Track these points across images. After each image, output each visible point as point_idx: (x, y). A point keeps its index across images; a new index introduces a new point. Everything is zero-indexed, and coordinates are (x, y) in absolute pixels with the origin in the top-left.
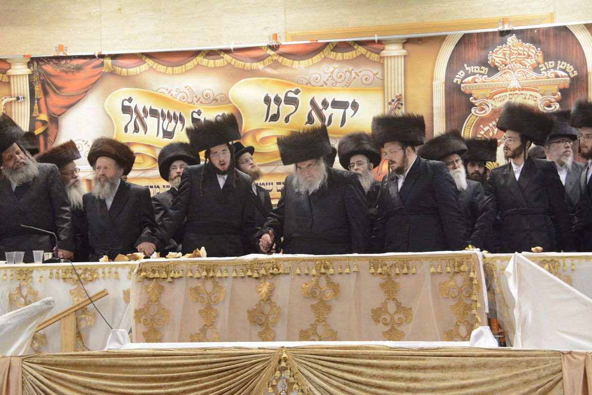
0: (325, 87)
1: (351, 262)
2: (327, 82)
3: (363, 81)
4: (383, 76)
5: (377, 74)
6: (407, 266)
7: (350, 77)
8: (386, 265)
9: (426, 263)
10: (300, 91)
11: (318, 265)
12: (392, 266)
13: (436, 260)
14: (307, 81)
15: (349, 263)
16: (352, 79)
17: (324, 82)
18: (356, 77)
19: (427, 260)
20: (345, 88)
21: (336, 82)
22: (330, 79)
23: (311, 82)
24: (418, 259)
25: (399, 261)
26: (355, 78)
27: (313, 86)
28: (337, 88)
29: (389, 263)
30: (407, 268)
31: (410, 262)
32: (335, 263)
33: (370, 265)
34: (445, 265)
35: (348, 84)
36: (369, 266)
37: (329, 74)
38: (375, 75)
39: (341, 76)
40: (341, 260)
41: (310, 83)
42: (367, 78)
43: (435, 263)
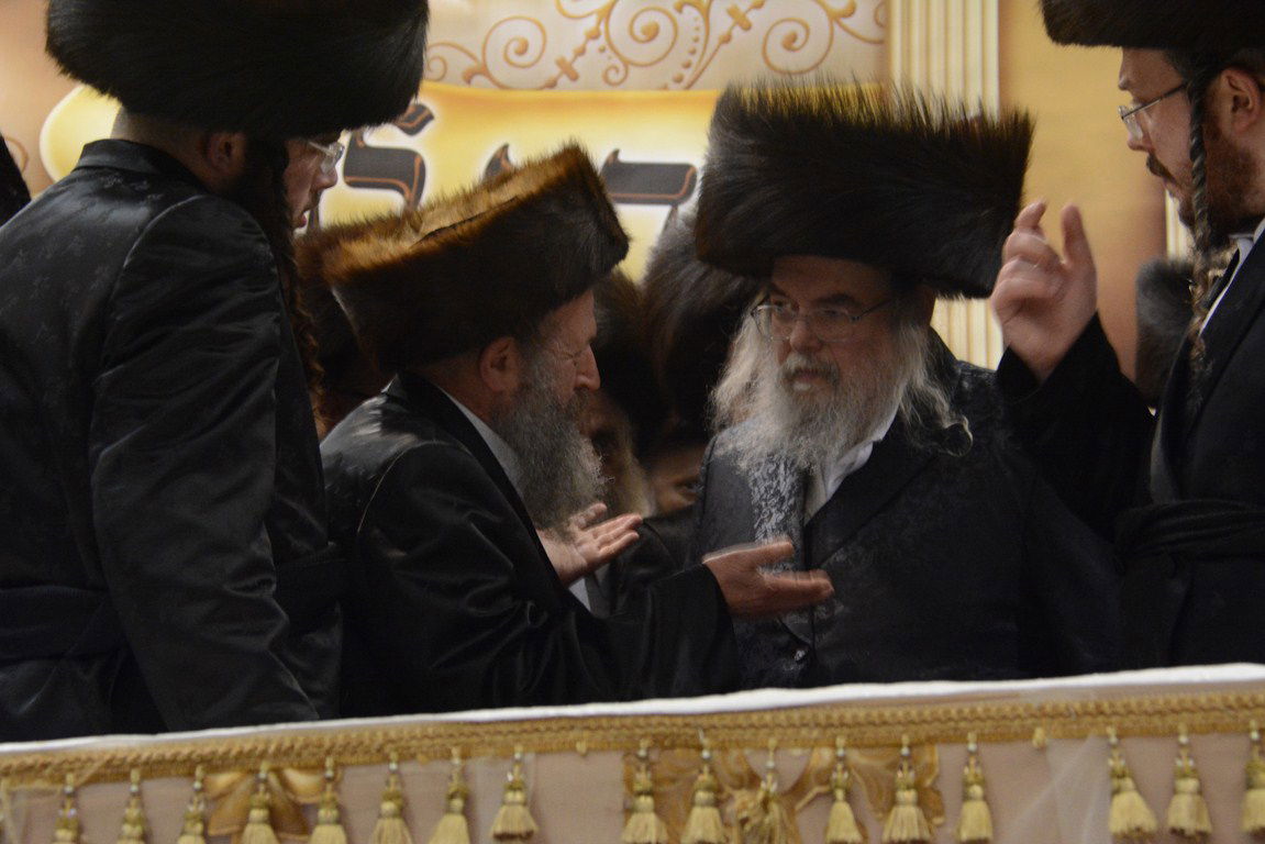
0: (566, 90)
1: (478, 766)
2: (579, 66)
3: (770, 53)
4: (884, 24)
5: (851, 12)
6: (917, 786)
7: (702, 34)
8: (752, 780)
9: (1072, 762)
10: (430, 117)
11: (223, 795)
12: (798, 789)
13: (1150, 733)
14: (467, 63)
15: (464, 775)
16: (714, 41)
17: (561, 63)
18: (737, 32)
19: (1082, 737)
20: (676, 91)
21: (627, 63)
22: (593, 46)
23: (491, 67)
24: (1005, 729)
25: (855, 744)
26: (727, 39)
27: (502, 87)
28: (630, 94)
29: (778, 764)
30: (920, 803)
31: (943, 757)
32: (361, 782)
33: (629, 782)
34: (1233, 771)
35: (688, 75)
36: (618, 797)
37: (591, 23)
38: (836, 18)
39: (652, 34)
40: (406, 756)
41: (483, 71)
42: (794, 38)
43: (1149, 754)
